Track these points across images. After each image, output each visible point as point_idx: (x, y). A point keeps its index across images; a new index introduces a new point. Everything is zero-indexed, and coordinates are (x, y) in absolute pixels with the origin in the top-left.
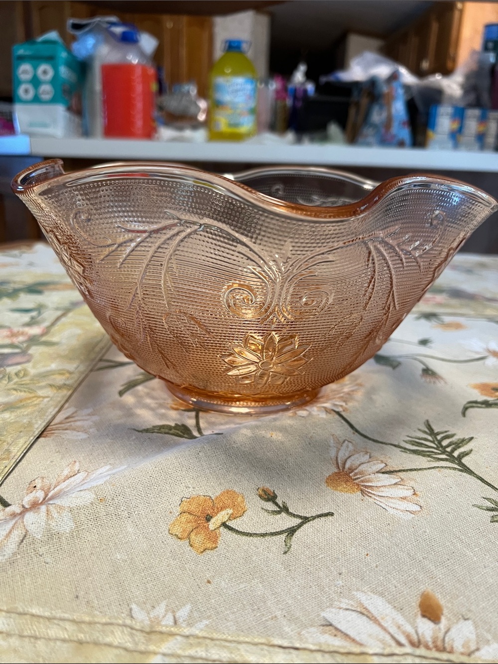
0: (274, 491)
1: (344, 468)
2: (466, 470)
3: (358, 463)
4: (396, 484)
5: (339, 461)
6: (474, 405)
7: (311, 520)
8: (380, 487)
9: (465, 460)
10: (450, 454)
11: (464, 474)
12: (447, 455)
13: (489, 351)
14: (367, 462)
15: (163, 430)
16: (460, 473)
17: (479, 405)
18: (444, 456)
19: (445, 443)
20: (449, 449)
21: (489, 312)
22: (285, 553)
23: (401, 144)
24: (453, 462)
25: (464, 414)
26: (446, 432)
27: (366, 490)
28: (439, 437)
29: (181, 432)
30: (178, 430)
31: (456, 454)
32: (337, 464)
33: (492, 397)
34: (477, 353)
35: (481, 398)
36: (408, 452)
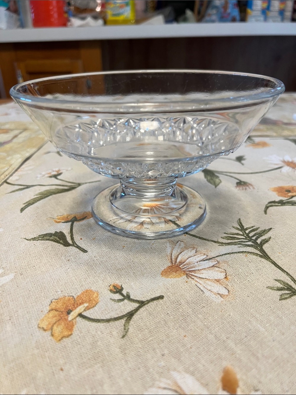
0: (121, 285)
1: (176, 262)
2: (265, 256)
3: (187, 257)
4: (213, 266)
5: (173, 257)
6: (273, 204)
7: (146, 304)
8: (201, 270)
9: (265, 247)
10: (255, 241)
11: (263, 260)
12: (253, 242)
13: (284, 162)
14: (194, 256)
15: (45, 238)
16: (260, 259)
17: (277, 204)
18: (250, 243)
19: (251, 235)
20: (254, 238)
21: (286, 133)
22: (123, 337)
23: (234, 20)
24: (256, 248)
25: (265, 212)
26: (252, 227)
27: (191, 273)
28: (247, 232)
29: (59, 238)
30: (56, 236)
31: (259, 241)
32: (171, 259)
33: (285, 197)
34: (276, 164)
35: (278, 198)
36: (225, 245)
